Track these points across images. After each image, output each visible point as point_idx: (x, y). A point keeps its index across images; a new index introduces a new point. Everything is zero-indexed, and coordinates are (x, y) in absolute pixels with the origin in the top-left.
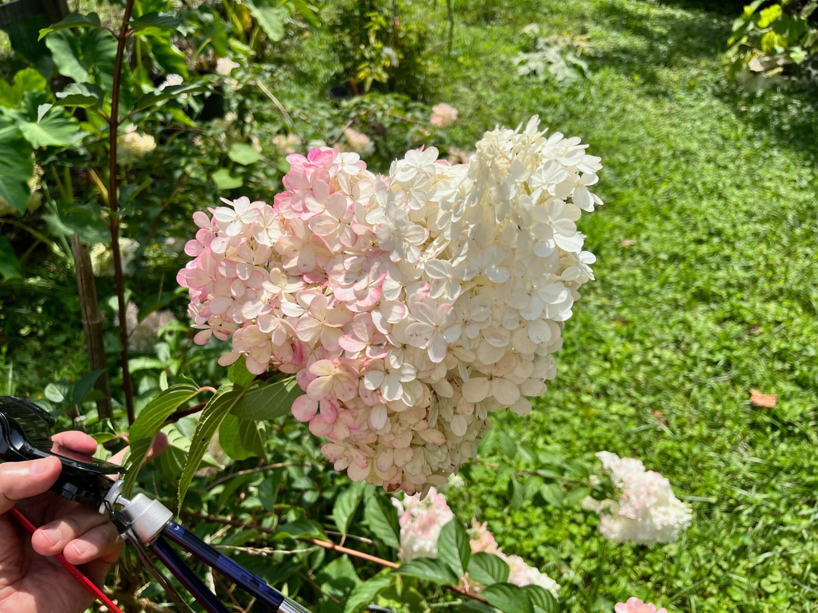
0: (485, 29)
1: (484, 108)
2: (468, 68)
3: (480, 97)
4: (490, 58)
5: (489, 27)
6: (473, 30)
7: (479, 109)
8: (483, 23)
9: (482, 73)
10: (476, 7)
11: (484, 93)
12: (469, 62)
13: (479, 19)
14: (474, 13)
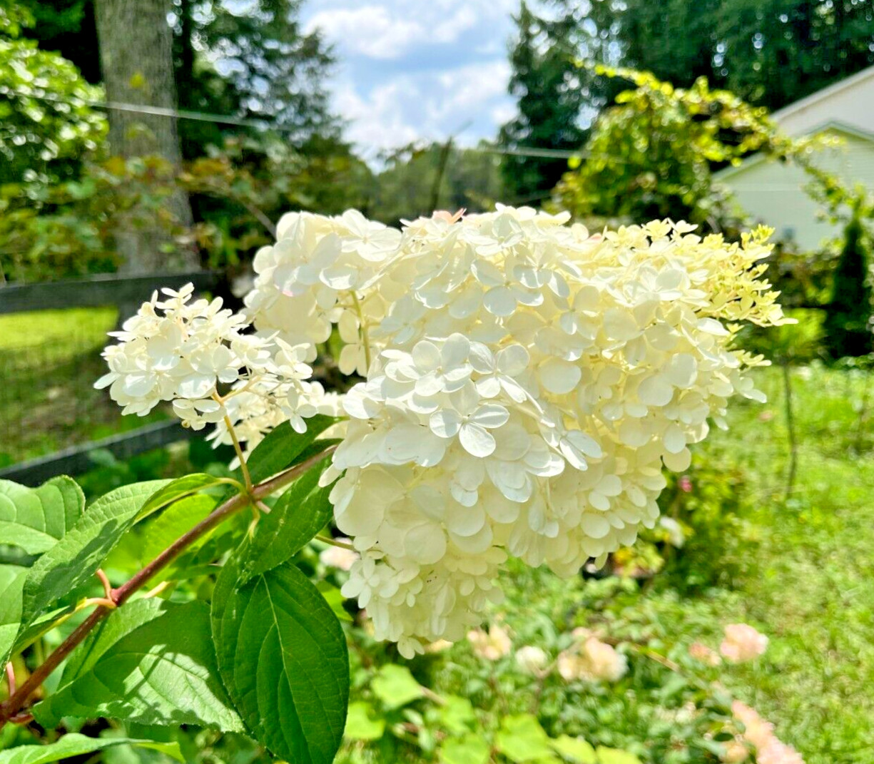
0: (854, 465)
1: (835, 606)
2: (816, 530)
3: (831, 585)
4: (856, 516)
5: (861, 463)
6: (833, 465)
7: (825, 605)
8: (852, 455)
9: (837, 540)
10: (843, 431)
11: (837, 577)
12: (818, 519)
13: (845, 447)
14: (839, 440)
